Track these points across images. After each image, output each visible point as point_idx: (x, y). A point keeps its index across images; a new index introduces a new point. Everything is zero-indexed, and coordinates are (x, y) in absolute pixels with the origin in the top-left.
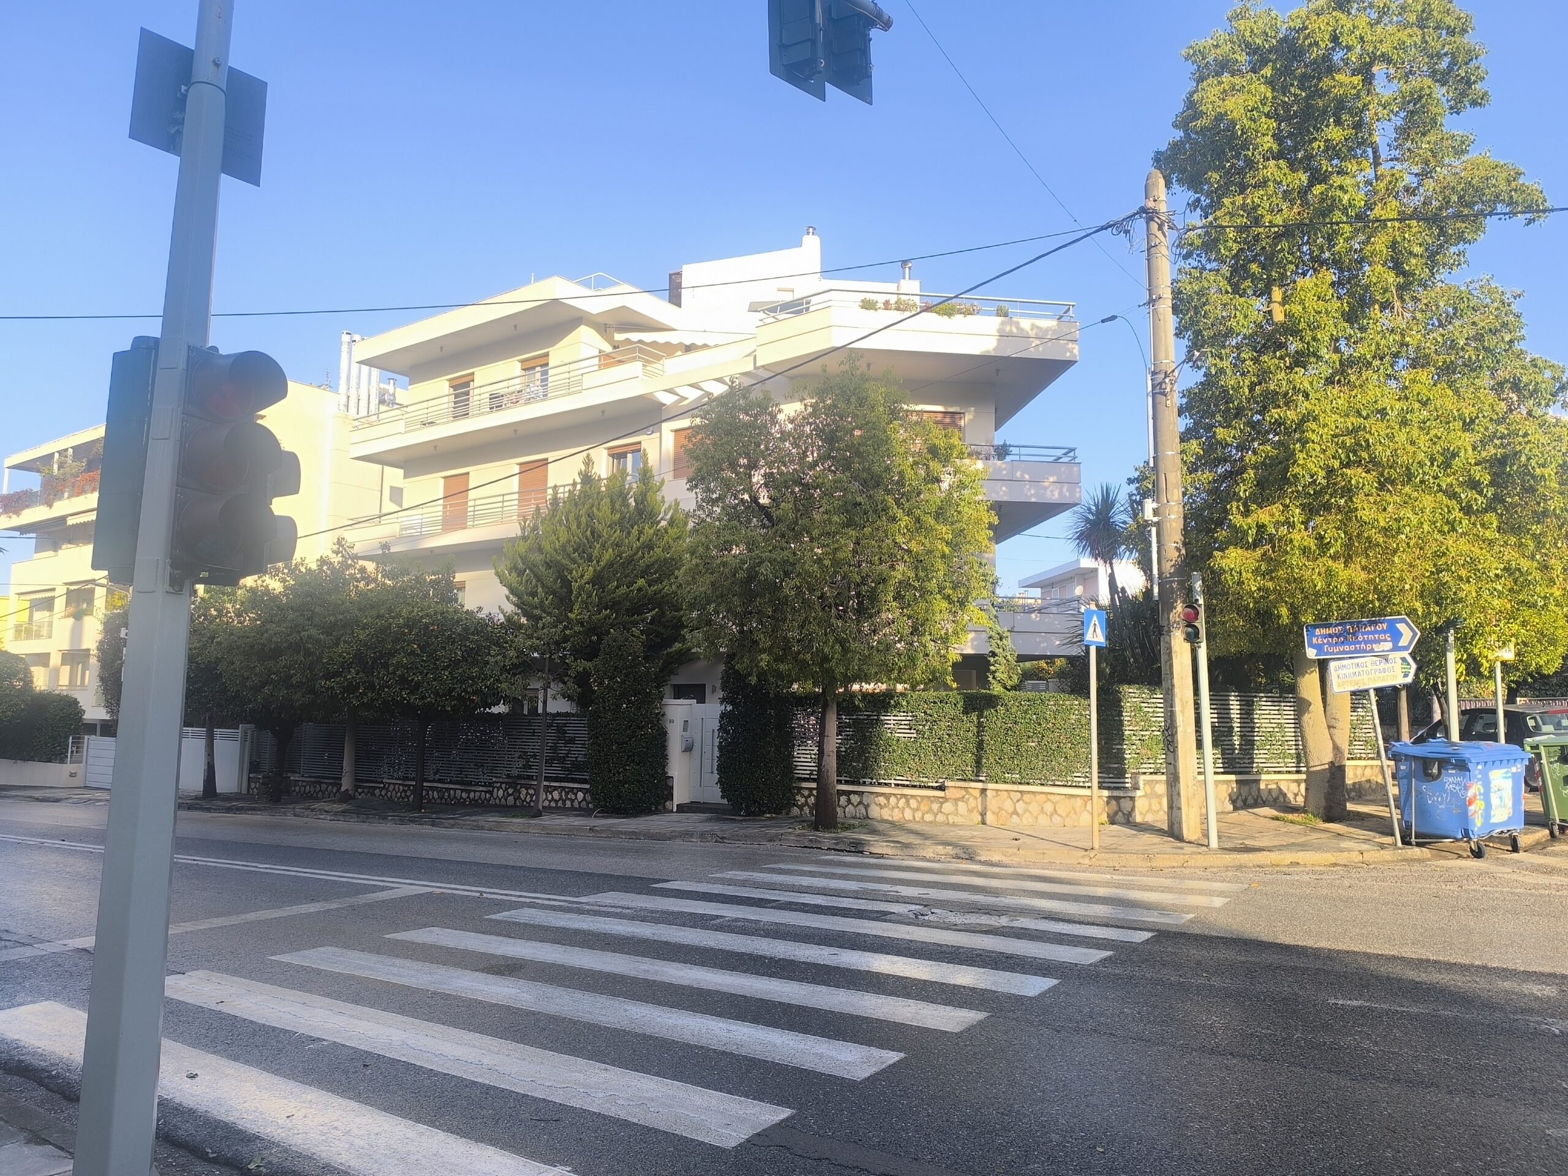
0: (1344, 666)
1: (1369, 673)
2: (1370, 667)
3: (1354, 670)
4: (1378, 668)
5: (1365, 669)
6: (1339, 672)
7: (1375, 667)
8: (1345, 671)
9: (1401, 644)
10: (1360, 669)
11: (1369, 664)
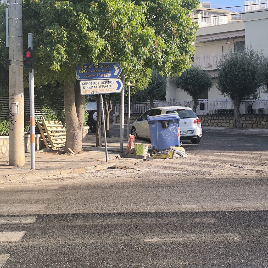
0: (87, 83)
1: (99, 87)
2: (100, 84)
3: (92, 85)
4: (104, 85)
5: (98, 85)
6: (84, 86)
7: (103, 84)
8: (88, 85)
9: (114, 74)
10: (95, 85)
11: (100, 83)
